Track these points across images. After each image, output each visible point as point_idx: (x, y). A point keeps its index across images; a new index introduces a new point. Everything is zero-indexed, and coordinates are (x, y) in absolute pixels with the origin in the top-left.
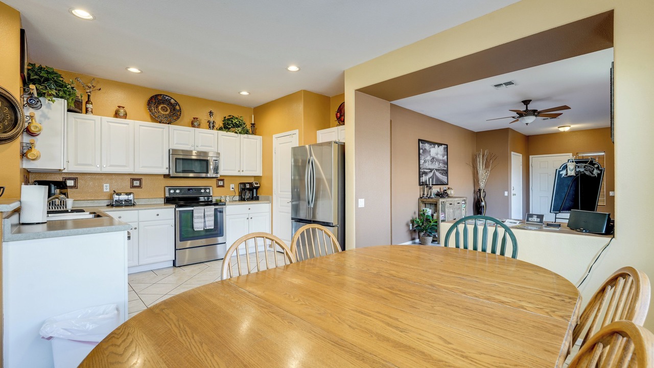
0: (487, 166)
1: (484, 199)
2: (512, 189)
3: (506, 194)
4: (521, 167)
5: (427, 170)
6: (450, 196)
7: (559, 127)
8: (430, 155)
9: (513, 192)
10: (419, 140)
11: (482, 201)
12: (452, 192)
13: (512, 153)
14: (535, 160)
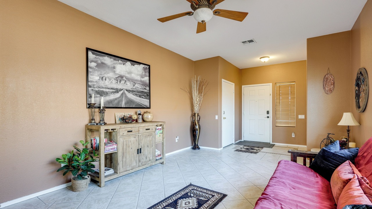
0: (200, 92)
1: (198, 123)
2: (223, 113)
3: (217, 117)
4: (234, 94)
5: (107, 90)
6: (147, 120)
7: (260, 58)
8: (114, 72)
9: (223, 116)
10: (88, 49)
11: (196, 124)
12: (150, 117)
13: (223, 80)
14: (246, 89)
